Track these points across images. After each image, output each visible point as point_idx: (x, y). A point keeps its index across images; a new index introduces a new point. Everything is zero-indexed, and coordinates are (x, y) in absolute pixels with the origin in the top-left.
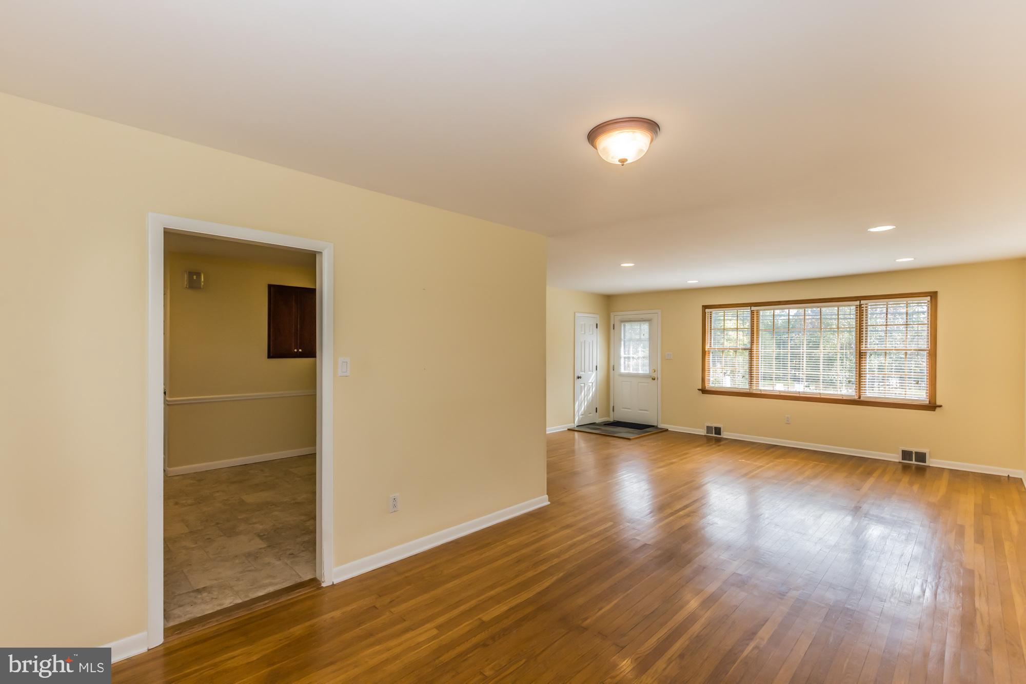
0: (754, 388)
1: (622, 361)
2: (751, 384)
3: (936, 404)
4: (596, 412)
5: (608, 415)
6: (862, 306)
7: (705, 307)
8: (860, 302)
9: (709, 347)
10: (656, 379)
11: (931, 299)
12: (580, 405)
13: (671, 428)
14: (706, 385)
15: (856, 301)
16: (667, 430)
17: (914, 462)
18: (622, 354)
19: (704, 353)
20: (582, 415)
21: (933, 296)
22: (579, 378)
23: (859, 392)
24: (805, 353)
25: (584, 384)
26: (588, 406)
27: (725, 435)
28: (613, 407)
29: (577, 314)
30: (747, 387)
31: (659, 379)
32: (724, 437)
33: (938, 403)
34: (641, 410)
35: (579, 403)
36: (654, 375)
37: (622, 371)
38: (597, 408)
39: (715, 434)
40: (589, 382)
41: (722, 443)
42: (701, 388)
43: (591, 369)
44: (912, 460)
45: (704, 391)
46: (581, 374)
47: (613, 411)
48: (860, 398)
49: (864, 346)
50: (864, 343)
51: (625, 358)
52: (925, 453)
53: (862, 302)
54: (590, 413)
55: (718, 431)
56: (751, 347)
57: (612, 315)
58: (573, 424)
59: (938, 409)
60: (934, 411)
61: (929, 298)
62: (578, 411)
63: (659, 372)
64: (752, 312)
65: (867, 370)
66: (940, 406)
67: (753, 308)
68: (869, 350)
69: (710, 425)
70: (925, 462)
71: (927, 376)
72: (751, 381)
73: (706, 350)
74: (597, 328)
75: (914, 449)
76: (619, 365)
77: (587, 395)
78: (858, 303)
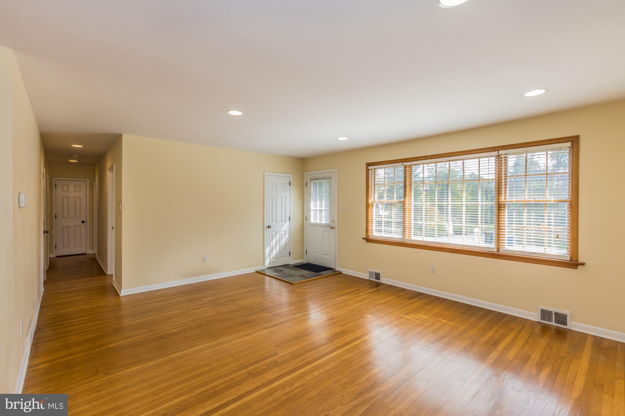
0: (407, 238)
1: (312, 213)
2: (404, 234)
3: (578, 261)
4: (290, 255)
5: (303, 258)
6: (501, 156)
7: (368, 165)
8: (498, 153)
9: (372, 201)
10: (334, 228)
11: (572, 145)
12: (271, 250)
13: (345, 271)
14: (370, 234)
15: (495, 151)
16: (341, 273)
17: (553, 323)
18: (312, 207)
19: (368, 206)
20: (273, 258)
21: (575, 141)
22: (269, 227)
23: (498, 245)
24: (450, 206)
25: (276, 232)
26: (281, 251)
27: (383, 280)
28: (306, 250)
29: (266, 174)
30: (401, 237)
31: (336, 228)
32: (382, 282)
33: (581, 260)
34: (324, 254)
35: (270, 248)
36: (333, 225)
37: (312, 221)
38: (290, 252)
39: (376, 279)
40: (282, 230)
41: (380, 287)
42: (365, 237)
43: (284, 219)
44: (552, 322)
45: (368, 240)
46: (270, 224)
47: (306, 254)
48: (498, 251)
49: (503, 197)
50: (503, 195)
51: (314, 210)
52: (566, 315)
53: (501, 152)
54: (283, 257)
55: (378, 276)
56: (404, 200)
57: (305, 174)
58: (263, 267)
59: (580, 267)
60: (577, 269)
61: (569, 144)
62: (270, 254)
63: (336, 223)
64: (405, 167)
65: (506, 228)
66: (583, 264)
67: (405, 164)
68: (507, 202)
69: (372, 270)
70: (566, 325)
71: (569, 230)
72: (404, 232)
73: (370, 203)
74: (290, 185)
75: (554, 309)
76: (310, 216)
77: (279, 241)
78: (496, 153)
